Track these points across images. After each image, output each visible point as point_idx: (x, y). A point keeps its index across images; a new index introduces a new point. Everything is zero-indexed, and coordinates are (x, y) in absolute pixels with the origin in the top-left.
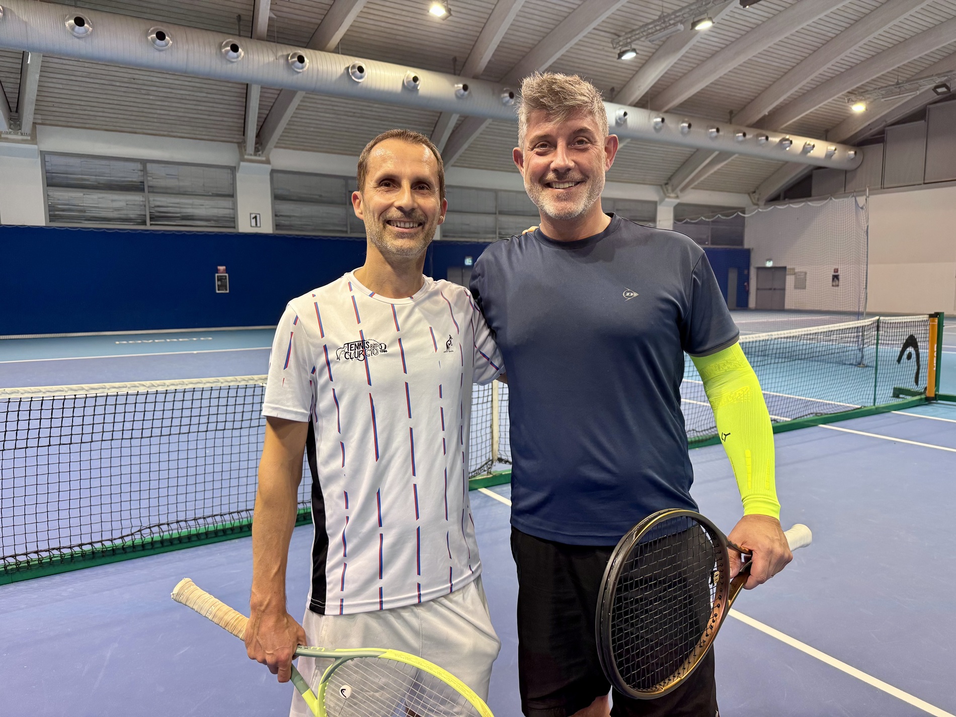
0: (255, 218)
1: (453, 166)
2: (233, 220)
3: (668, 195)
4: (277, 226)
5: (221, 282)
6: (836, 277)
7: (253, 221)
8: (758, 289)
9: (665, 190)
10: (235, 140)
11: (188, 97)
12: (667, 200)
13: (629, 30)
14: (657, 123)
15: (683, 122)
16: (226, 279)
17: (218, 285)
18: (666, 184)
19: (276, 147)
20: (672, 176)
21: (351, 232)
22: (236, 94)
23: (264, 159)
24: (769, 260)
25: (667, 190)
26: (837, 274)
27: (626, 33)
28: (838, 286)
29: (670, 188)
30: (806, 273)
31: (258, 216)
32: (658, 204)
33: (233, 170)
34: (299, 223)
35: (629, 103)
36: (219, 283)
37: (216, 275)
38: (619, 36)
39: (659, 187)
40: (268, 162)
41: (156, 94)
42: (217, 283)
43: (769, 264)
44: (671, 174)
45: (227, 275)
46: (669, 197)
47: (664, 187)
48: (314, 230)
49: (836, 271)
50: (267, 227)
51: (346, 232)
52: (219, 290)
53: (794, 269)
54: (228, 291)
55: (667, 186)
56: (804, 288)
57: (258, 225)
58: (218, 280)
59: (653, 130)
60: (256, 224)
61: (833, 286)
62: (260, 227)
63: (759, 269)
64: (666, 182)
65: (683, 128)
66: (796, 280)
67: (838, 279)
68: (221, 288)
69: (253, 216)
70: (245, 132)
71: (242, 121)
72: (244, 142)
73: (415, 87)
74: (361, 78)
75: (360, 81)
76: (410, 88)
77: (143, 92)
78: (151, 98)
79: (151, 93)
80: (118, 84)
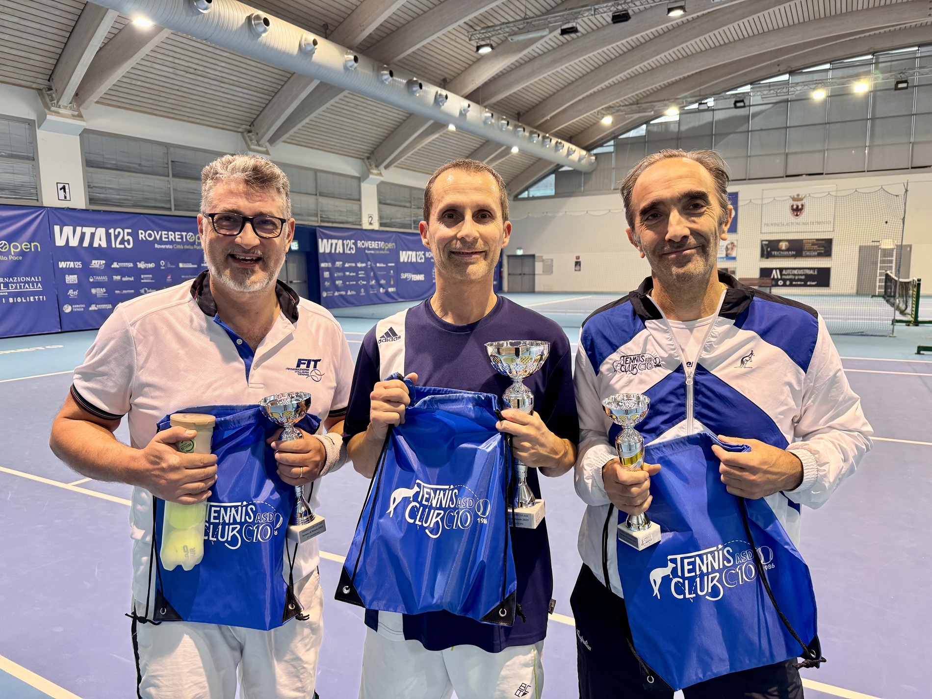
0: (64, 188)
1: (284, 142)
2: (35, 189)
4: (92, 200)
6: (578, 264)
7: (61, 193)
8: (509, 274)
10: (34, 86)
13: (483, 25)
14: (487, 118)
15: (503, 119)
19: (97, 102)
21: (175, 210)
22: (60, 26)
23: (75, 114)
24: (520, 248)
26: (578, 260)
27: (483, 28)
28: (580, 270)
30: (552, 260)
31: (67, 186)
33: (31, 125)
34: (118, 197)
35: (461, 94)
38: (476, 30)
43: (520, 252)
48: (134, 206)
49: (578, 258)
51: (170, 209)
53: (542, 257)
56: (552, 272)
57: (68, 198)
59: (482, 125)
60: (65, 197)
61: (576, 270)
62: (70, 200)
63: (509, 256)
65: (502, 125)
66: (544, 266)
67: (580, 265)
69: (60, 186)
70: (53, 77)
71: (54, 62)
72: (50, 89)
73: (312, 52)
74: (265, 31)
75: (264, 35)
76: (305, 52)
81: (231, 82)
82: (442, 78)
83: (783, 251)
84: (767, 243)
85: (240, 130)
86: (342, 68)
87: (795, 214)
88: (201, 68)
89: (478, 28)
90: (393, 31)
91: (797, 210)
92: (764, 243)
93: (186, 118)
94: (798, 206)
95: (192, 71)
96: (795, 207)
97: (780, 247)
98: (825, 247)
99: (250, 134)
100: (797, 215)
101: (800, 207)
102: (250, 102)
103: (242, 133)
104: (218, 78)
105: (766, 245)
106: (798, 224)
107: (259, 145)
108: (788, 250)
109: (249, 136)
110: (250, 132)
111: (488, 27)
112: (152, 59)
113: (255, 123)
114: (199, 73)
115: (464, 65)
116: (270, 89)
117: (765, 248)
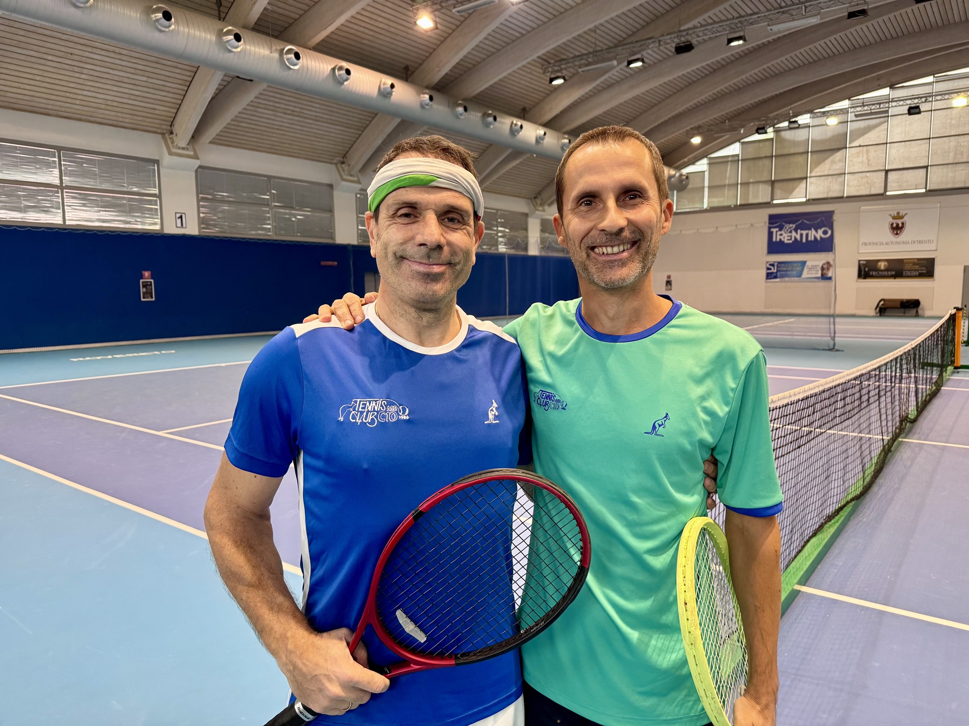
0: (181, 217)
3: (537, 208)
5: (146, 288)
6: (668, 283)
7: (179, 221)
9: (535, 203)
10: (159, 131)
11: (126, 80)
12: (537, 212)
13: (558, 59)
14: (564, 144)
16: (151, 285)
17: (143, 292)
18: (535, 198)
19: (211, 142)
20: (541, 190)
22: (180, 82)
23: (192, 153)
25: (537, 204)
26: (669, 280)
27: (556, 61)
28: (671, 289)
29: (539, 202)
31: (183, 216)
32: (529, 215)
33: (156, 163)
35: (539, 123)
36: (144, 290)
37: (141, 281)
38: (549, 63)
39: (530, 201)
40: (196, 157)
41: (92, 73)
42: (142, 290)
44: (541, 189)
45: (152, 281)
46: (539, 210)
47: (533, 200)
49: (669, 277)
50: (192, 229)
52: (144, 298)
54: (154, 299)
55: (536, 200)
57: (184, 226)
58: (144, 286)
61: (666, 290)
62: (186, 227)
64: (535, 196)
67: (671, 285)
68: (146, 296)
69: (178, 215)
70: (174, 123)
71: (175, 111)
72: (172, 133)
73: (390, 94)
74: (347, 80)
75: (345, 83)
76: (385, 94)
77: (76, 69)
78: (83, 76)
79: (85, 71)
80: (50, 58)
81: (324, 120)
82: (522, 107)
83: (882, 271)
84: (865, 262)
85: (334, 162)
86: (419, 106)
87: (895, 232)
88: (298, 110)
89: (552, 61)
90: (470, 69)
91: (897, 229)
92: (861, 262)
93: (286, 153)
94: (898, 225)
95: (289, 112)
96: (895, 225)
97: (878, 267)
98: (926, 269)
99: (343, 165)
100: (897, 234)
101: (900, 225)
102: (341, 136)
103: (336, 164)
104: (313, 117)
105: (863, 264)
106: (898, 243)
107: (351, 175)
108: (886, 270)
109: (342, 167)
110: (343, 163)
111: (563, 60)
112: (256, 105)
113: (347, 155)
114: (296, 114)
115: (542, 94)
116: (359, 124)
117: (862, 268)
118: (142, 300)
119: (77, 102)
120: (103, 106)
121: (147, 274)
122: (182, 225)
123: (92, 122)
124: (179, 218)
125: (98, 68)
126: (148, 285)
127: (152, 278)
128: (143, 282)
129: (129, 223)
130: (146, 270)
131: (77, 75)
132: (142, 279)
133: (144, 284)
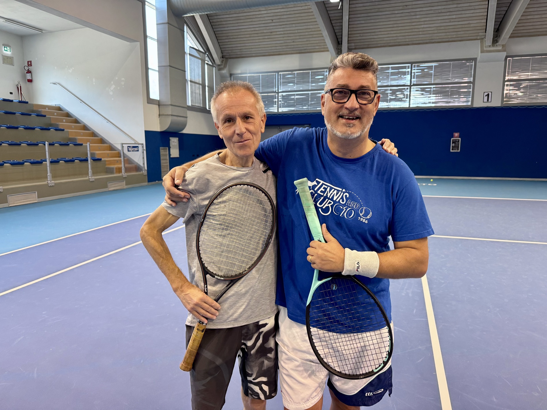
0: (488, 95)
7: (486, 98)
10: (479, 38)
16: (459, 141)
17: (452, 146)
23: (500, 48)
31: (490, 94)
33: (475, 60)
36: (454, 145)
40: (504, 50)
41: (421, 13)
45: (460, 139)
52: (452, 150)
54: (459, 151)
57: (490, 100)
58: (453, 143)
62: (491, 102)
68: (454, 149)
69: (486, 94)
77: (413, 14)
78: (418, 17)
79: (418, 13)
80: (396, 12)
118: (451, 151)
119: (421, 33)
120: (436, 31)
121: (456, 134)
122: (488, 100)
123: (433, 43)
124: (486, 96)
125: (424, 9)
126: (457, 142)
127: (459, 137)
128: (453, 140)
129: (449, 102)
130: (456, 132)
131: (414, 17)
132: (453, 137)
133: (454, 141)
